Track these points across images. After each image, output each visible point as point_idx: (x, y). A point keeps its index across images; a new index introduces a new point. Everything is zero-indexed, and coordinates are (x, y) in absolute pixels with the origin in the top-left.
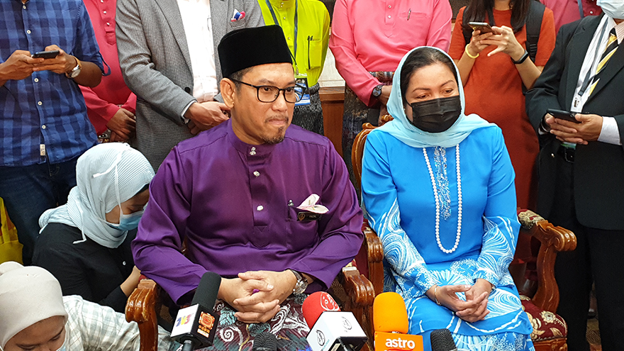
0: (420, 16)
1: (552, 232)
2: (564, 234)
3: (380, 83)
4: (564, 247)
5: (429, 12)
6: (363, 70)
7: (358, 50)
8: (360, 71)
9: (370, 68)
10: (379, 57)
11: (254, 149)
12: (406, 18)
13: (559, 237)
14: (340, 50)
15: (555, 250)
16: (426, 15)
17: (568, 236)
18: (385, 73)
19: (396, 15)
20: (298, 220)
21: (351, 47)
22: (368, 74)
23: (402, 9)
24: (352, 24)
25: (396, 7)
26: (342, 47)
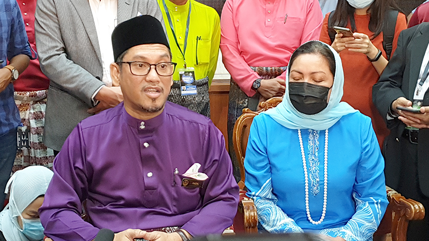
0: (295, 20)
1: (404, 204)
2: (414, 205)
3: (259, 77)
4: (414, 217)
5: (303, 17)
6: (245, 65)
7: (241, 48)
8: (243, 66)
9: (251, 64)
10: (259, 55)
11: (143, 123)
12: (283, 22)
13: (410, 208)
14: (226, 48)
15: (406, 220)
16: (300, 19)
17: (417, 207)
18: (264, 68)
19: (275, 19)
20: (182, 185)
21: (235, 46)
22: (249, 68)
23: (280, 14)
24: (236, 26)
25: (275, 12)
26: (228, 45)
